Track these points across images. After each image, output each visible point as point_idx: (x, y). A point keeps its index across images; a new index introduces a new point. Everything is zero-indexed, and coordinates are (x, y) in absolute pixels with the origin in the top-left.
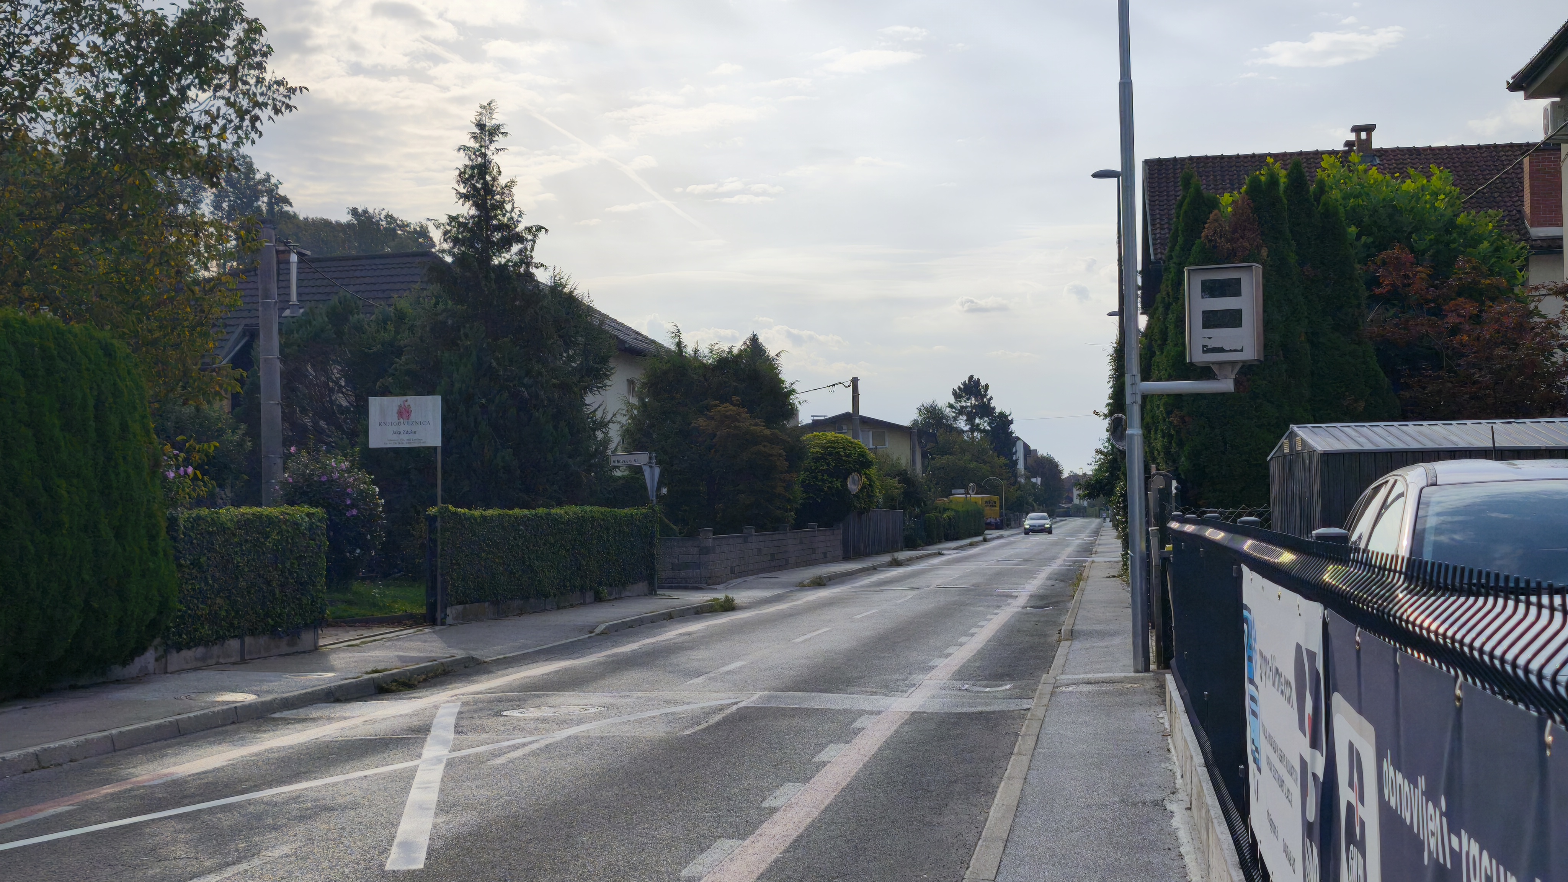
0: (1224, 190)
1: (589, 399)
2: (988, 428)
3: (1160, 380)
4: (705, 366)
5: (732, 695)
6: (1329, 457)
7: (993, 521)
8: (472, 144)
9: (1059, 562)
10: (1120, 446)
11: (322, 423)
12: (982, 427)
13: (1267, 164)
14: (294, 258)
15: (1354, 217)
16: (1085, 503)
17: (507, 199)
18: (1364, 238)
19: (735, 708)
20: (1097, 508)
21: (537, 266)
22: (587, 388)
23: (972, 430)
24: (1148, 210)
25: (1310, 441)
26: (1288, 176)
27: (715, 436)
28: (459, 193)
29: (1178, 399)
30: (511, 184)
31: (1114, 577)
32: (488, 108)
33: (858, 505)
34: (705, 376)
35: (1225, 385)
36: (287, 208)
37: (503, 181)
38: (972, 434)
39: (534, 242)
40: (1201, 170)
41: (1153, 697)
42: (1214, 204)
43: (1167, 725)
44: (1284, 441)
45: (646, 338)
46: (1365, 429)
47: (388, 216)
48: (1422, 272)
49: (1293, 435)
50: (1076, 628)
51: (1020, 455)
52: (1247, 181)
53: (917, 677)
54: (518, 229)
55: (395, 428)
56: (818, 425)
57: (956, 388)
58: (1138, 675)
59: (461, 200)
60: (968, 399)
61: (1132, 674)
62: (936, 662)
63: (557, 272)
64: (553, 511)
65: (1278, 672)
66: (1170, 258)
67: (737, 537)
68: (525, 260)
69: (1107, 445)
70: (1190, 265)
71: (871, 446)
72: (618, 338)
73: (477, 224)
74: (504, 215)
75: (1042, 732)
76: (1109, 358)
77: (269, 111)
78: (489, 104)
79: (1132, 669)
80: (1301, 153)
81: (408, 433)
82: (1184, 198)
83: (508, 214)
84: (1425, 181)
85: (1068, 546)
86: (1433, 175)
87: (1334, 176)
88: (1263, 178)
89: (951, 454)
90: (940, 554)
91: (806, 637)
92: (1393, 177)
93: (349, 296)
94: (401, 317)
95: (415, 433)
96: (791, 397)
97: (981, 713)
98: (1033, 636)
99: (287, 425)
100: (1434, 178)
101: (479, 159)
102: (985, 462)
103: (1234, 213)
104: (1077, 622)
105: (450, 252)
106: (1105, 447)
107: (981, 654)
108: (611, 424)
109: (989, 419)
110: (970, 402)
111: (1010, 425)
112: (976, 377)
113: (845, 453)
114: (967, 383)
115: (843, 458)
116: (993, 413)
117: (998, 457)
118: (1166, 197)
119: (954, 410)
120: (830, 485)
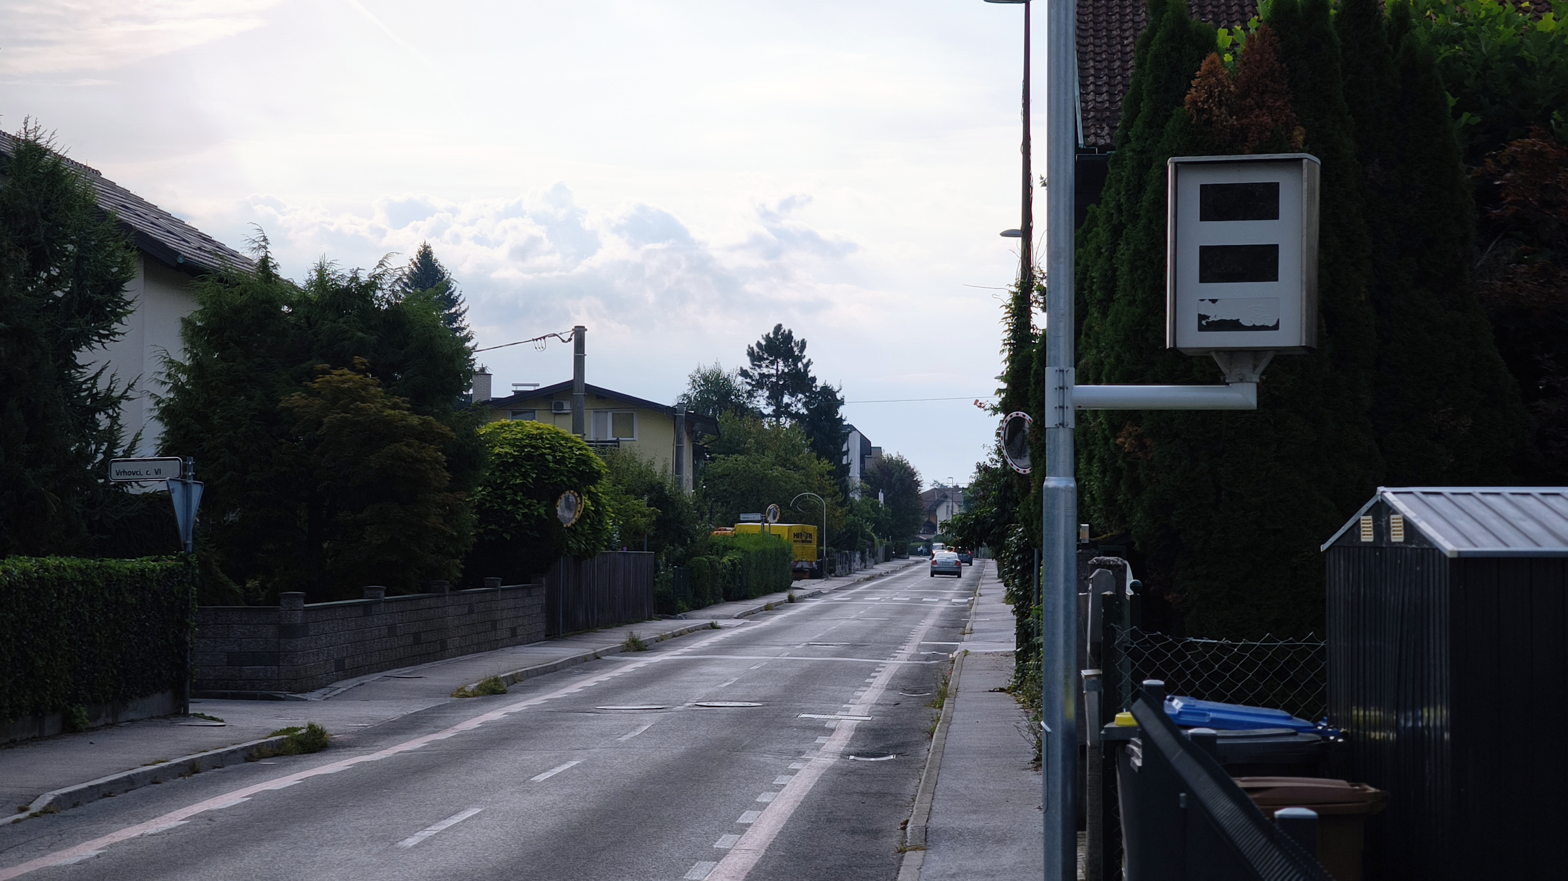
1: (82, 356)
2: (804, 411)
7: (806, 565)
9: (909, 649)
12: (794, 409)
15: (1452, 77)
18: (1466, 116)
22: (83, 339)
23: (777, 414)
25: (1424, 524)
27: (320, 424)
33: (574, 546)
35: (1242, 395)
38: (778, 421)
44: (1364, 517)
46: (1533, 501)
49: (1383, 510)
50: (934, 820)
51: (853, 447)
57: (754, 345)
60: (772, 363)
63: (30, 126)
67: (352, 604)
69: (996, 457)
71: (610, 437)
76: (1004, 310)
85: (926, 614)
89: (741, 453)
90: (713, 627)
98: (853, 832)
102: (797, 468)
103: (1236, 67)
104: (936, 806)
106: (992, 460)
108: (123, 401)
109: (806, 396)
110: (775, 367)
111: (838, 407)
112: (786, 328)
113: (554, 457)
114: (771, 336)
115: (551, 465)
116: (812, 387)
117: (818, 458)
118: (1105, 40)
119: (749, 380)
120: (526, 510)
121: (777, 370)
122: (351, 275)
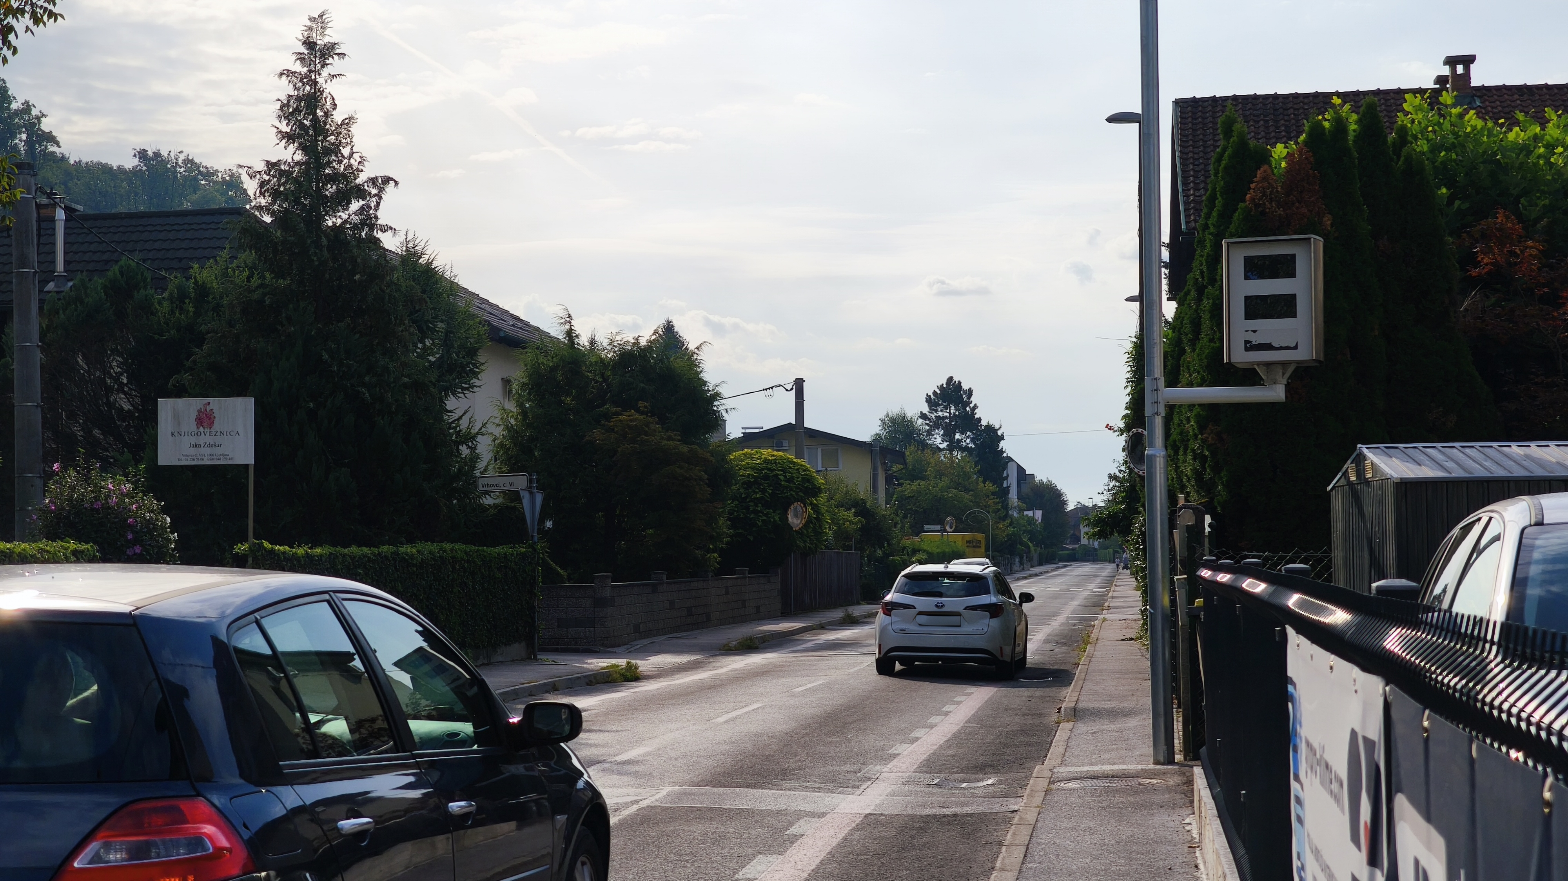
0: (1278, 140)
1: (451, 403)
2: (972, 445)
3: (1190, 384)
4: (602, 363)
5: (631, 790)
6: (1405, 487)
8: (298, 67)
9: (1061, 619)
10: (1142, 470)
11: (97, 433)
12: (963, 443)
13: (1333, 106)
14: (60, 214)
15: (1446, 175)
16: (1096, 544)
17: (344, 141)
18: (1457, 203)
19: (635, 807)
20: (1111, 550)
21: (384, 229)
22: (451, 389)
23: (950, 448)
24: (1178, 165)
25: (1382, 466)
26: (1359, 122)
27: (615, 452)
28: (281, 132)
29: (1213, 410)
30: (348, 122)
31: (1131, 639)
32: (320, 21)
33: (802, 545)
34: (602, 375)
35: (1276, 393)
36: (52, 148)
37: (338, 116)
38: (951, 453)
39: (381, 198)
40: (1248, 113)
41: (1178, 796)
42: (1264, 157)
43: (1195, 834)
44: (1349, 465)
45: (527, 324)
46: (1455, 450)
47: (188, 161)
48: (1532, 247)
49: (1360, 459)
50: (1081, 705)
51: (1012, 481)
52: (1306, 128)
53: (874, 768)
54: (359, 181)
55: (193, 440)
56: (750, 439)
57: (931, 394)
58: (1159, 767)
59: (284, 141)
60: (946, 408)
61: (1152, 766)
62: (899, 748)
63: (410, 237)
64: (402, 549)
65: (1327, 766)
66: (1206, 227)
67: (643, 585)
68: (368, 220)
69: (1123, 468)
70: (1231, 236)
71: (820, 468)
72: (489, 324)
73: (306, 173)
74: (340, 162)
75: (1034, 840)
76: (1127, 356)
77: (27, 20)
78: (321, 16)
79: (1152, 761)
80: (1378, 92)
81: (211, 446)
82: (1224, 150)
83: (346, 161)
84: (1538, 129)
85: (1072, 599)
86: (1548, 121)
87: (1420, 123)
88: (1327, 125)
89: (923, 478)
91: (730, 715)
92: (1496, 123)
93: (133, 264)
94: (203, 291)
95: (220, 446)
96: (716, 403)
97: (955, 815)
98: (1024, 715)
99: (49, 434)
100: (1550, 125)
101: (308, 88)
102: (967, 490)
103: (1288, 170)
104: (1082, 698)
105: (267, 209)
106: (1120, 471)
107: (957, 739)
108: (479, 436)
109: (973, 433)
110: (948, 411)
111: (999, 441)
112: (956, 379)
113: (785, 477)
114: (945, 386)
115: (783, 483)
116: (978, 426)
117: (984, 482)
118: (1202, 148)
119: (927, 422)
120: (765, 518)
121: (950, 413)
122: (633, 341)
